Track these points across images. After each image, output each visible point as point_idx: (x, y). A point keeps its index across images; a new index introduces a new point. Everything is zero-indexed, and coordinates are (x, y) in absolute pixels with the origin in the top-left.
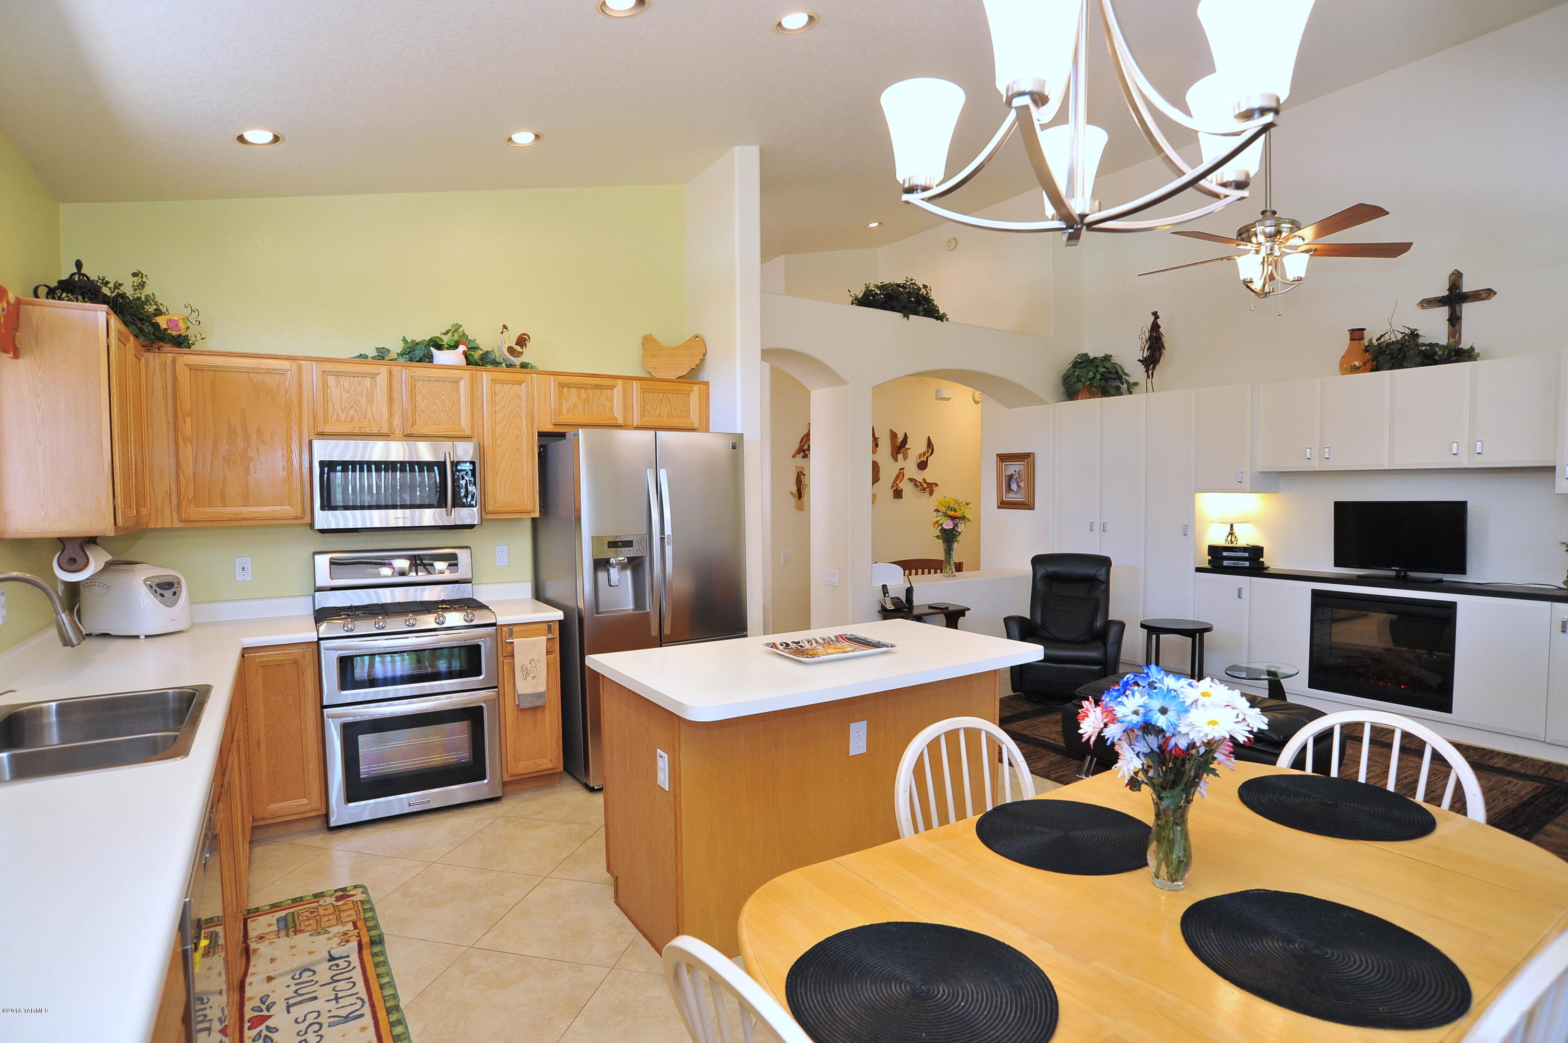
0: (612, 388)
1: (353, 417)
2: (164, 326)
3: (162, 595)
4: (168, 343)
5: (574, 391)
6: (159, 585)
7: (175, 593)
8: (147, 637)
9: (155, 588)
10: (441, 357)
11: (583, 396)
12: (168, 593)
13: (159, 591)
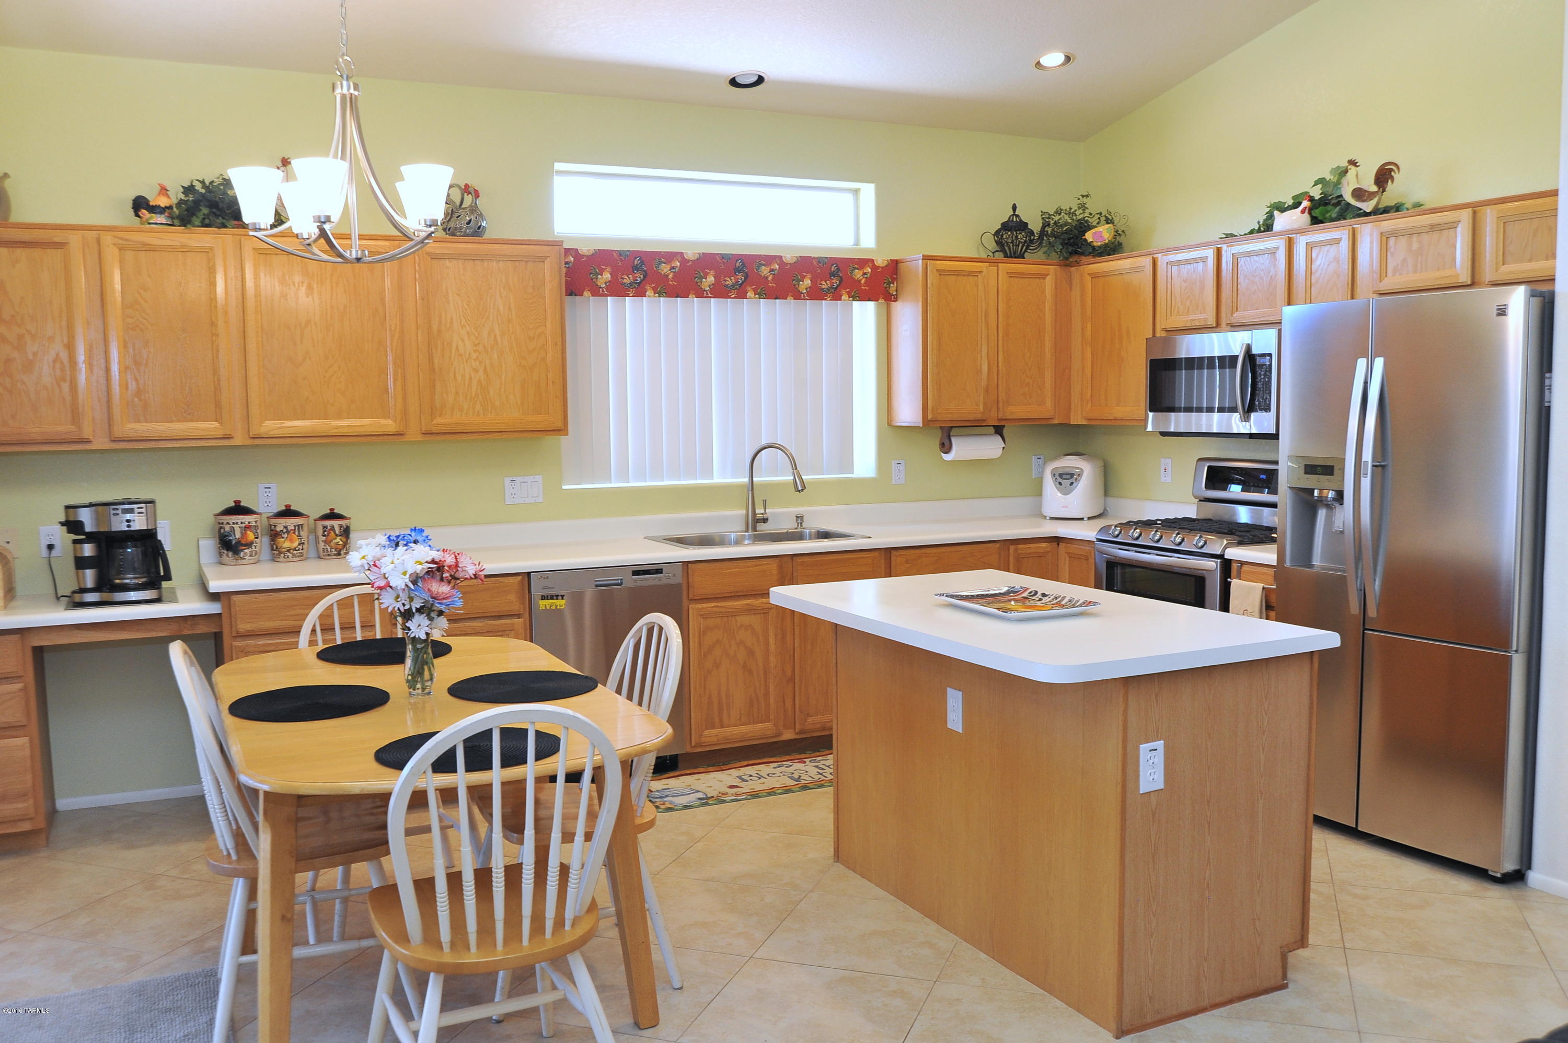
0: (1453, 225)
1: (1188, 308)
2: (1090, 240)
3: (1060, 484)
4: (1088, 255)
5: (1403, 241)
6: (1061, 475)
7: (1072, 484)
8: (1052, 518)
9: (1057, 476)
10: (1282, 221)
11: (1415, 246)
12: (1066, 483)
13: (1060, 480)
